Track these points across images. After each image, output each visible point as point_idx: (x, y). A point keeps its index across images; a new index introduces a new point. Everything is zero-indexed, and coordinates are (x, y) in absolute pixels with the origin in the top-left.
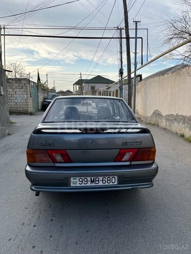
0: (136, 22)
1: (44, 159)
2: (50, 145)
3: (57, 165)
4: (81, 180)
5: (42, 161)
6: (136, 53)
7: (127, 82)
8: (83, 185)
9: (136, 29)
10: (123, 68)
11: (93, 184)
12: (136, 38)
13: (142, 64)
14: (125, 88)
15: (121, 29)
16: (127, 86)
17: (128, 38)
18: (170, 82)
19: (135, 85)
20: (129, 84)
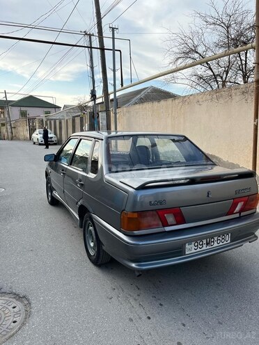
0: (113, 29)
1: (153, 223)
2: (161, 203)
3: (168, 229)
4: (196, 244)
5: (150, 227)
6: (114, 71)
7: (104, 109)
8: (199, 250)
9: (113, 38)
10: (96, 89)
11: (208, 247)
12: (114, 50)
13: (122, 85)
14: (102, 116)
15: (90, 35)
16: (104, 114)
17: (102, 49)
18: (170, 112)
19: (115, 114)
20: (107, 111)
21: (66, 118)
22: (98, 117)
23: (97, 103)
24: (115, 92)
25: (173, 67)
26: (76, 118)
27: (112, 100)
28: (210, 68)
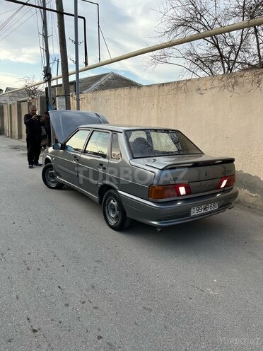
6: (76, 43)
7: (63, 93)
12: (76, 16)
13: (86, 63)
14: (59, 102)
16: (63, 100)
17: (61, 13)
19: (78, 100)
20: (67, 96)
21: (9, 103)
22: (55, 102)
23: (52, 85)
24: (77, 72)
25: (165, 40)
26: (22, 103)
27: (73, 83)
28: (217, 46)
